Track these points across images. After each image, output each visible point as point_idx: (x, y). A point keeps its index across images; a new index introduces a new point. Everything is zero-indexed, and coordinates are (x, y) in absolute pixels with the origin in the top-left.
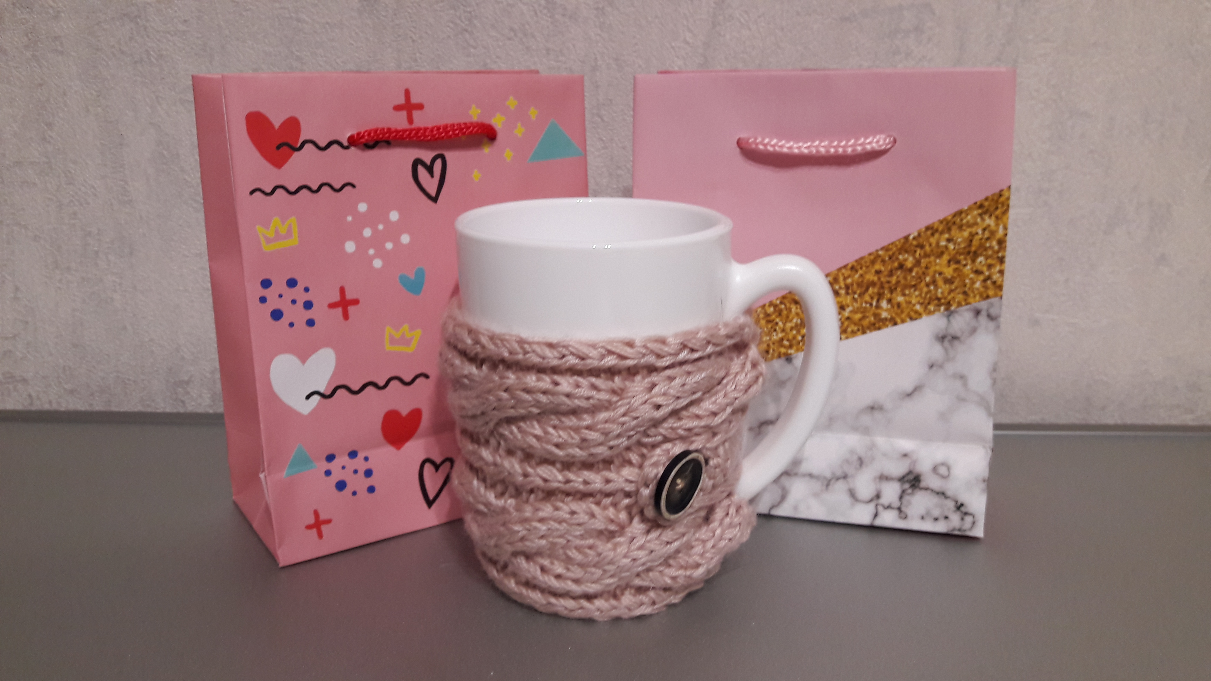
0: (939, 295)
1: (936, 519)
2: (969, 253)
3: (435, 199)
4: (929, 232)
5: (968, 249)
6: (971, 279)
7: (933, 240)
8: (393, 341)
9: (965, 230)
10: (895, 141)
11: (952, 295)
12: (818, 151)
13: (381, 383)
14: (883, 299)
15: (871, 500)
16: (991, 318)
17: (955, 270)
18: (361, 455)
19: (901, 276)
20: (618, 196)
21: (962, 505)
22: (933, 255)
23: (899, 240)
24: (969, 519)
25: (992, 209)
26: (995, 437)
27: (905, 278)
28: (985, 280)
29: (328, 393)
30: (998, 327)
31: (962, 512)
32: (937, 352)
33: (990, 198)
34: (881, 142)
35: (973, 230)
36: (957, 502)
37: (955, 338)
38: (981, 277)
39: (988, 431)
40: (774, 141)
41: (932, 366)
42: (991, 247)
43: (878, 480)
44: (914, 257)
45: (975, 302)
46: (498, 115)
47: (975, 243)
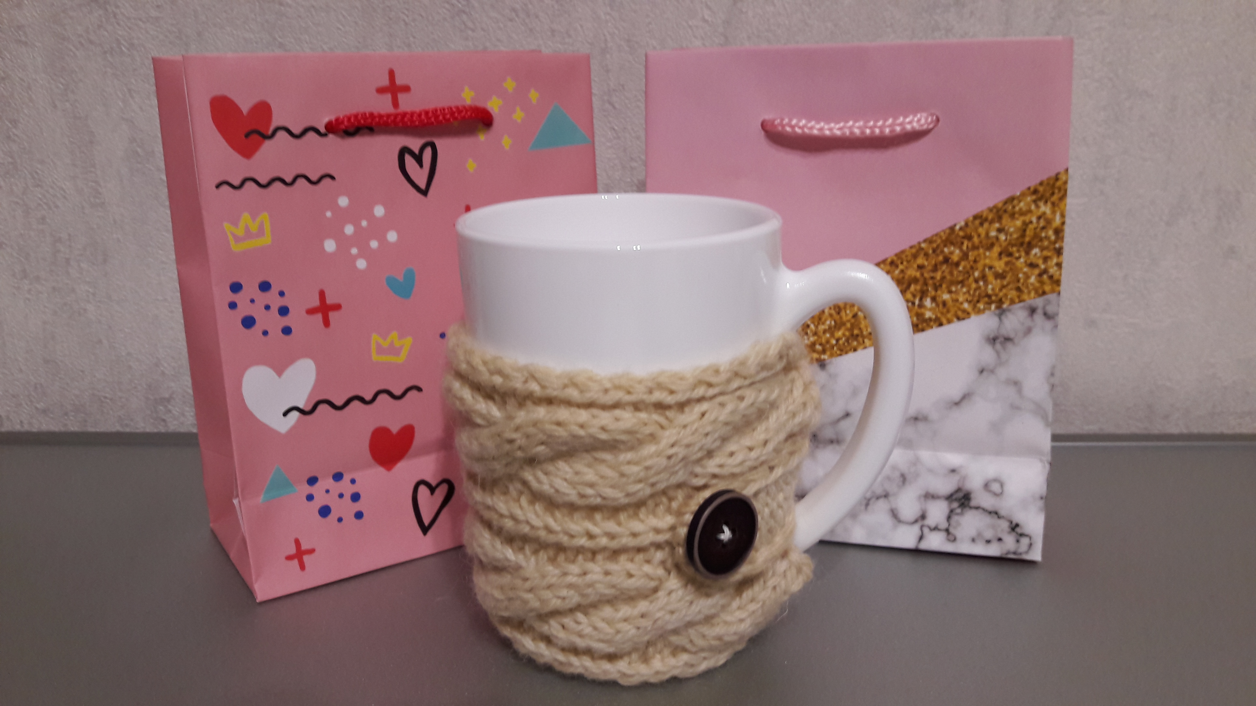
0: (990, 292)
1: (988, 542)
2: (1022, 244)
3: (424, 192)
4: (977, 222)
5: (1021, 240)
6: (1025, 273)
7: (982, 231)
8: (380, 350)
9: (1017, 219)
10: (938, 120)
11: (1004, 291)
12: (852, 133)
13: (368, 397)
14: (927, 296)
15: (916, 521)
16: (1048, 316)
17: (1007, 264)
18: (347, 478)
19: (947, 271)
20: (633, 191)
21: (1017, 525)
22: (982, 247)
23: (944, 231)
24: (1025, 541)
25: (1048, 195)
26: (1053, 448)
27: (951, 273)
28: (1040, 275)
29: (308, 409)
30: (1056, 326)
31: (1017, 533)
32: (988, 355)
33: (1045, 183)
34: (923, 121)
35: (1027, 218)
36: (1011, 522)
37: (1008, 339)
38: (1037, 271)
39: (1046, 443)
40: (803, 122)
41: (982, 371)
42: (1047, 238)
43: (923, 499)
44: (961, 250)
45: (1030, 298)
46: (495, 98)
47: (1029, 233)
